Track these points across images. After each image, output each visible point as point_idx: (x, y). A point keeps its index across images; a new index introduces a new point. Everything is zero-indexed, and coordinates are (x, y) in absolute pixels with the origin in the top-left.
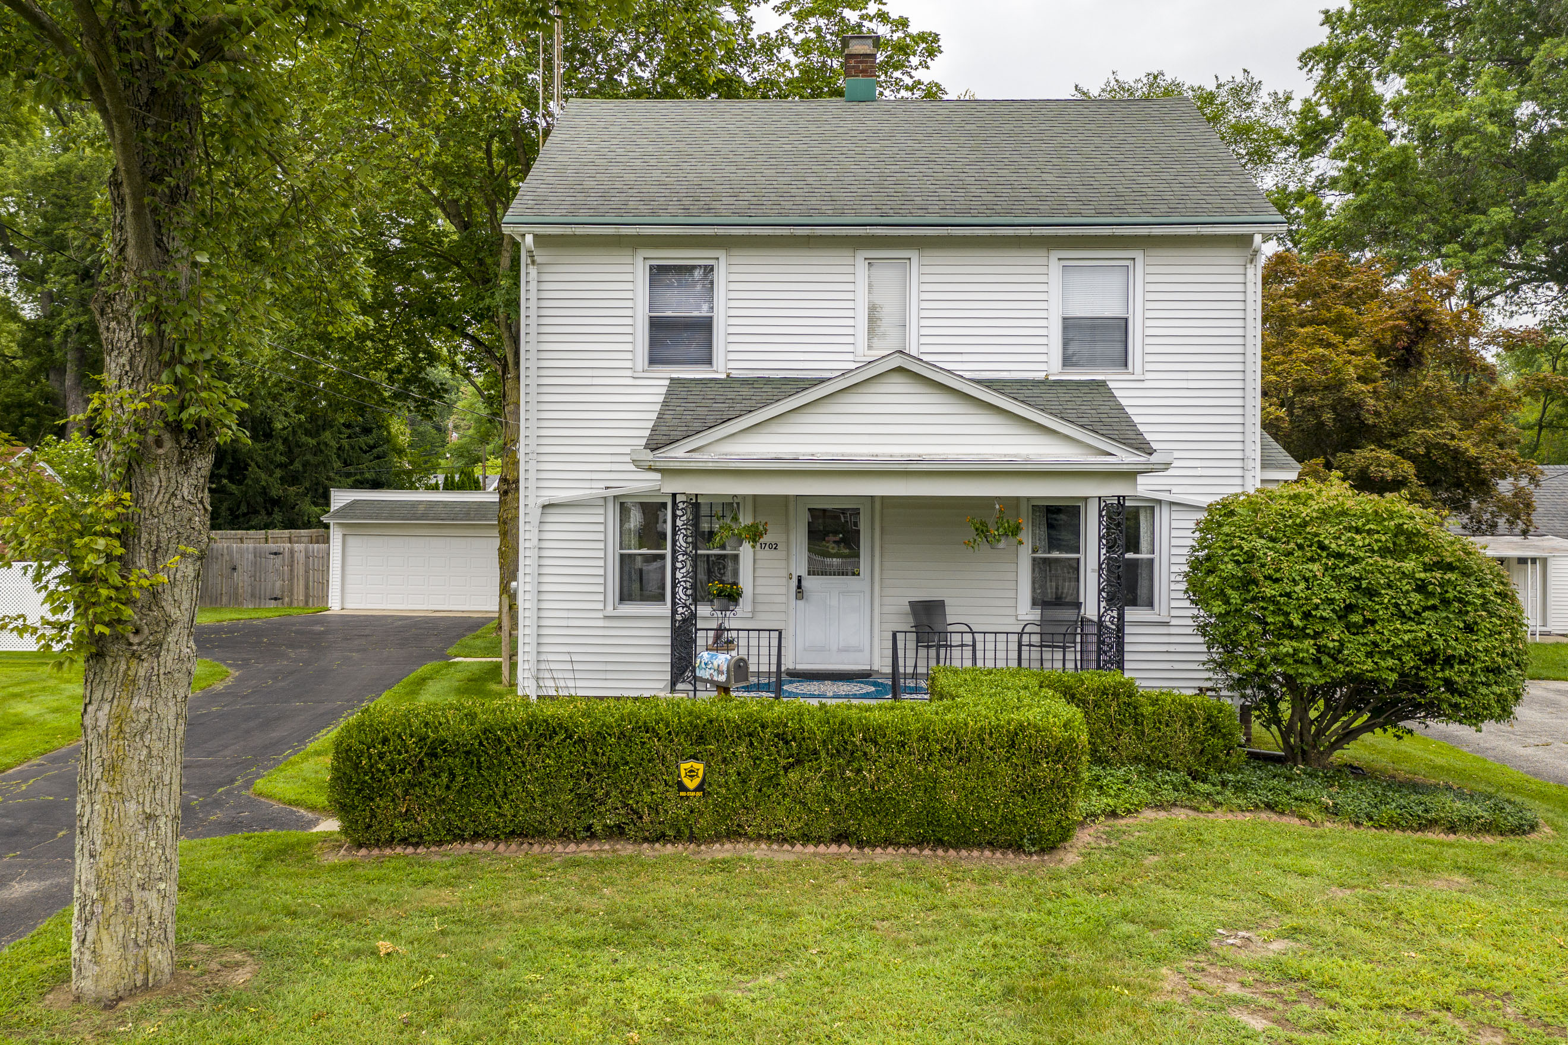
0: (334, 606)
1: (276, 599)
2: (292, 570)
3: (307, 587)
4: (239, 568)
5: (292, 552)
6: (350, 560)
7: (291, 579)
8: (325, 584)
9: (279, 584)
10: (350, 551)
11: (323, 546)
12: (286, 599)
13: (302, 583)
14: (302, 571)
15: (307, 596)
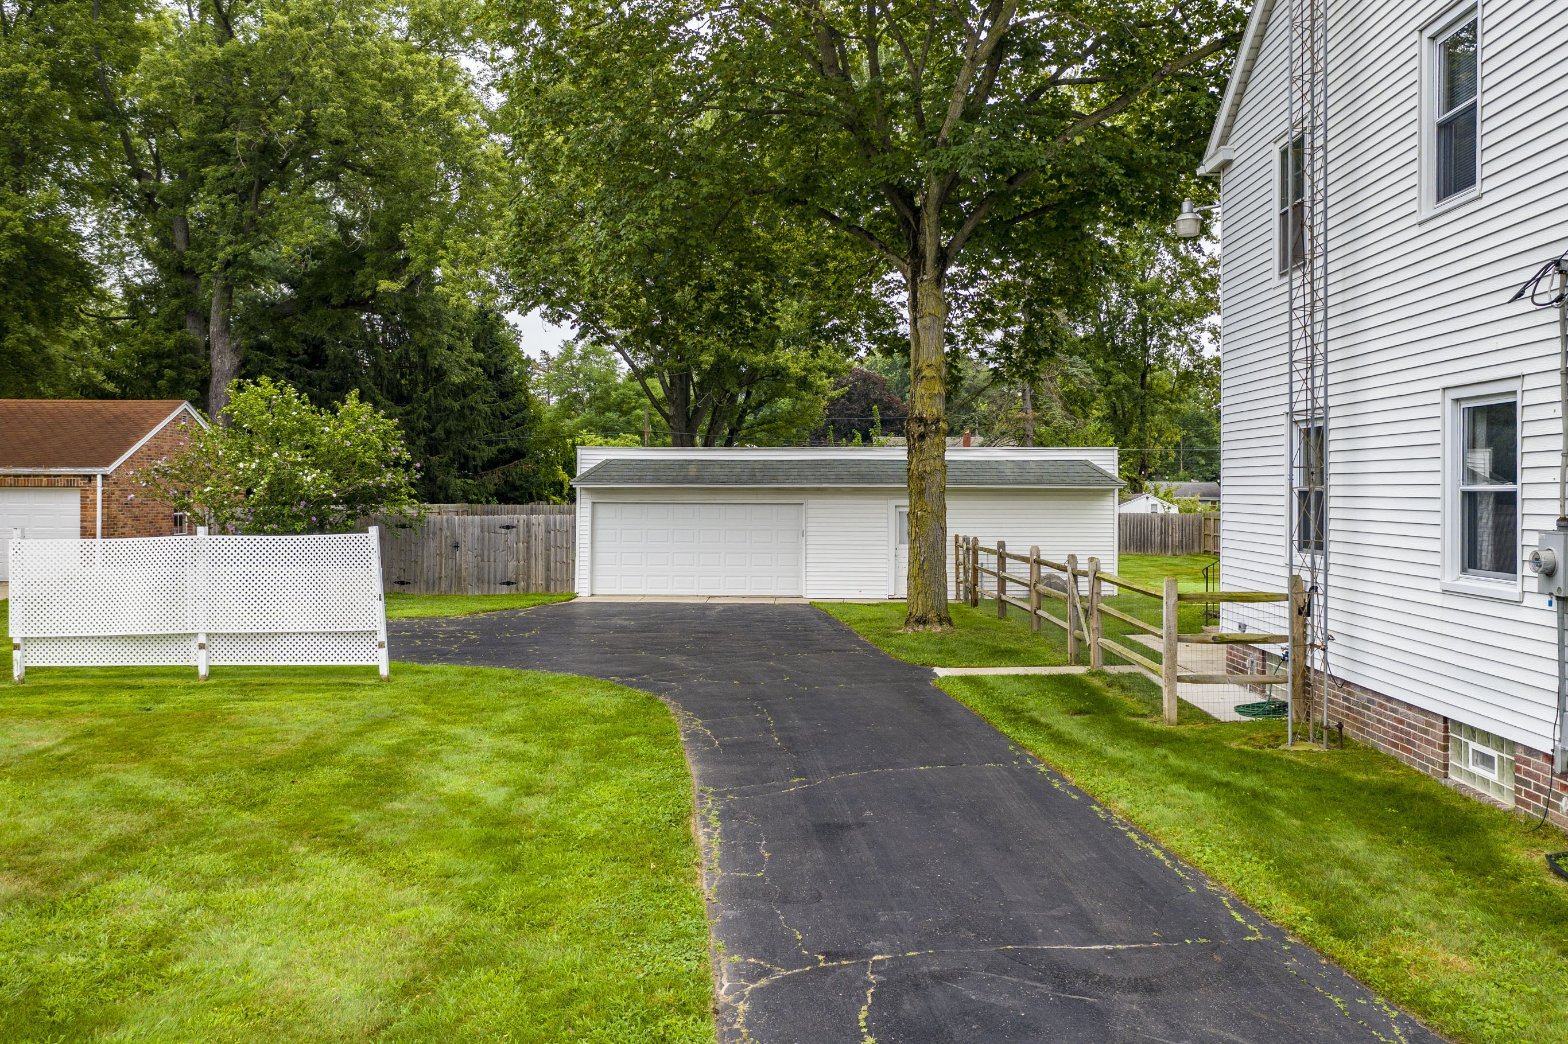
0: (583, 590)
1: (508, 583)
2: (528, 548)
3: (548, 569)
4: (462, 545)
5: (528, 526)
6: (601, 534)
7: (528, 559)
8: (569, 565)
9: (512, 565)
10: (601, 523)
11: (568, 517)
12: (522, 584)
13: (541, 563)
14: (541, 550)
15: (548, 579)
